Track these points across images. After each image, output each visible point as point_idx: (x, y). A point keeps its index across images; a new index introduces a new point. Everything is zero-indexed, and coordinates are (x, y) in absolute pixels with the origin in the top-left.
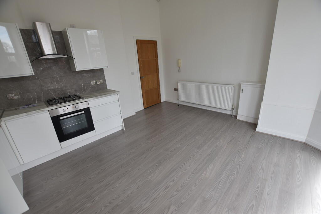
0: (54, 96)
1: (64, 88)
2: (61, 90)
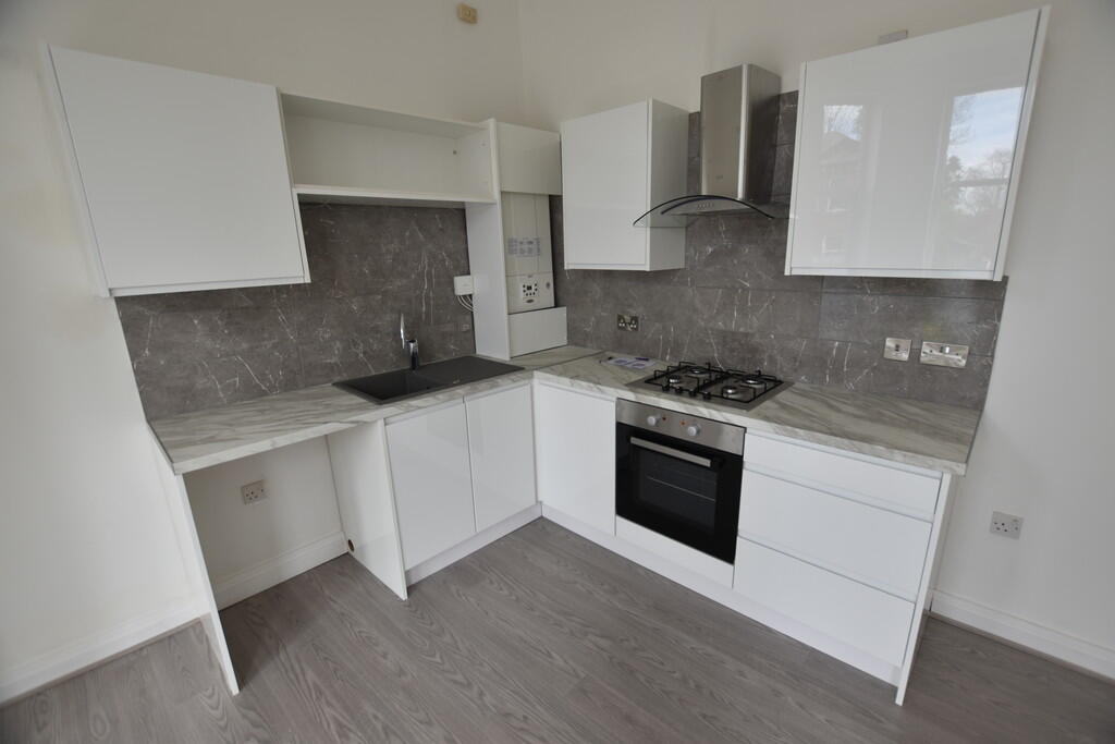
0: (716, 355)
1: (757, 339)
2: (743, 342)
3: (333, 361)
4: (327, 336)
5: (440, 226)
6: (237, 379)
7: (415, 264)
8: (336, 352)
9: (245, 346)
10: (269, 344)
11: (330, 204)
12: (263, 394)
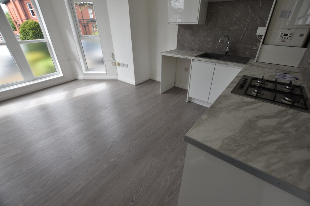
3: (209, 47)
4: (210, 40)
5: (261, 6)
6: (190, 46)
7: (244, 21)
8: (211, 45)
9: (193, 39)
10: (197, 39)
11: (222, 2)
12: (193, 50)
